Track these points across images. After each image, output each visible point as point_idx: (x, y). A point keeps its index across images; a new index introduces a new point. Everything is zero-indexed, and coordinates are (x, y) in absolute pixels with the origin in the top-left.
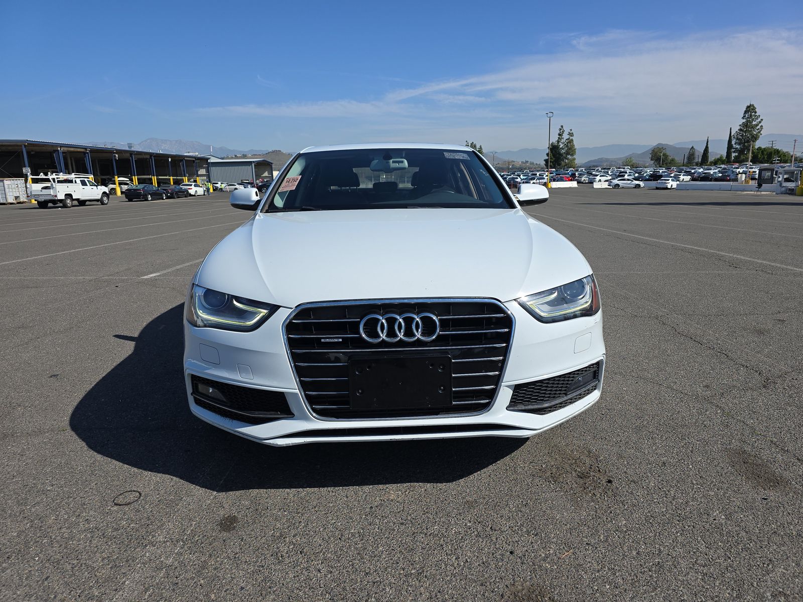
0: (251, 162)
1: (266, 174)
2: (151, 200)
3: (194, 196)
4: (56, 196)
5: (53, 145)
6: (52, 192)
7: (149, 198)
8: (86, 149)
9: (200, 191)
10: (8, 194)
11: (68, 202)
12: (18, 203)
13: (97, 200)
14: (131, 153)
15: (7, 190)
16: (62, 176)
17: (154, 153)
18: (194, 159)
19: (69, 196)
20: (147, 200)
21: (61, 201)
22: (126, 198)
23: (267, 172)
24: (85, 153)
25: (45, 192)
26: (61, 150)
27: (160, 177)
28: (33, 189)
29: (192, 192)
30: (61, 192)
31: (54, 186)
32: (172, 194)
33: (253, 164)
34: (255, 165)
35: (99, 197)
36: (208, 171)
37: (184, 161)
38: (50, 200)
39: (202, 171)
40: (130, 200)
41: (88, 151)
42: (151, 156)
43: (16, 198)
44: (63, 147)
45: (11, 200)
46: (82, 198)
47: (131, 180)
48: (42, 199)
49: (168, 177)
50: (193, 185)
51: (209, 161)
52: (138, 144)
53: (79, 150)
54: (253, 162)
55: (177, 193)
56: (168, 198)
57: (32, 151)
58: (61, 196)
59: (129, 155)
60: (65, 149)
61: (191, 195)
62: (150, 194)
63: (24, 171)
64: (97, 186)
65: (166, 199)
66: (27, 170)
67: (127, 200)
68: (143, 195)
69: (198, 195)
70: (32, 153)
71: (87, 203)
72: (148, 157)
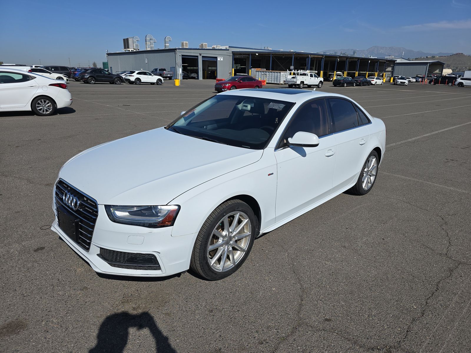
0: (428, 62)
1: (437, 71)
2: (346, 86)
3: (374, 85)
4: (296, 82)
5: (307, 54)
6: (295, 80)
7: (345, 85)
8: (323, 56)
9: (379, 82)
10: (281, 79)
11: (301, 85)
12: (284, 84)
13: (316, 85)
14: (347, 58)
15: (281, 77)
16: (302, 72)
17: (360, 58)
18: (385, 61)
19: (302, 82)
20: (344, 86)
21: (298, 85)
22: (333, 85)
23: (438, 70)
24: (322, 58)
25: (293, 80)
26: (310, 56)
27: (361, 72)
28: (288, 78)
29: (373, 82)
30: (299, 79)
31: (297, 77)
32: (360, 83)
33: (428, 64)
34: (429, 65)
35: (317, 84)
36: (393, 69)
37: (379, 62)
38: (293, 84)
39: (389, 69)
40: (335, 86)
41: (324, 57)
42: (358, 59)
43: (284, 81)
44: (312, 55)
45: (282, 82)
46: (309, 84)
47: (343, 74)
48: (290, 83)
49: (365, 72)
50: (375, 78)
51: (395, 62)
52: (367, 50)
53: (319, 56)
54: (429, 63)
55: (363, 83)
56: (357, 85)
57: (299, 57)
58: (298, 82)
59: (345, 59)
60: (313, 56)
61: (372, 84)
62: (346, 83)
63: (291, 68)
64: (318, 77)
65: (355, 86)
66: (292, 67)
67: (333, 86)
68: (342, 83)
69: (377, 85)
70: (298, 58)
71: (312, 86)
72: (357, 60)
